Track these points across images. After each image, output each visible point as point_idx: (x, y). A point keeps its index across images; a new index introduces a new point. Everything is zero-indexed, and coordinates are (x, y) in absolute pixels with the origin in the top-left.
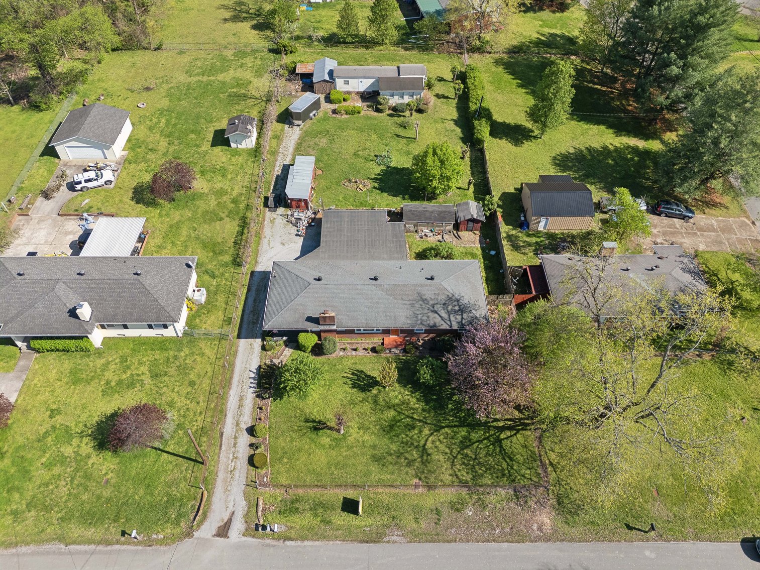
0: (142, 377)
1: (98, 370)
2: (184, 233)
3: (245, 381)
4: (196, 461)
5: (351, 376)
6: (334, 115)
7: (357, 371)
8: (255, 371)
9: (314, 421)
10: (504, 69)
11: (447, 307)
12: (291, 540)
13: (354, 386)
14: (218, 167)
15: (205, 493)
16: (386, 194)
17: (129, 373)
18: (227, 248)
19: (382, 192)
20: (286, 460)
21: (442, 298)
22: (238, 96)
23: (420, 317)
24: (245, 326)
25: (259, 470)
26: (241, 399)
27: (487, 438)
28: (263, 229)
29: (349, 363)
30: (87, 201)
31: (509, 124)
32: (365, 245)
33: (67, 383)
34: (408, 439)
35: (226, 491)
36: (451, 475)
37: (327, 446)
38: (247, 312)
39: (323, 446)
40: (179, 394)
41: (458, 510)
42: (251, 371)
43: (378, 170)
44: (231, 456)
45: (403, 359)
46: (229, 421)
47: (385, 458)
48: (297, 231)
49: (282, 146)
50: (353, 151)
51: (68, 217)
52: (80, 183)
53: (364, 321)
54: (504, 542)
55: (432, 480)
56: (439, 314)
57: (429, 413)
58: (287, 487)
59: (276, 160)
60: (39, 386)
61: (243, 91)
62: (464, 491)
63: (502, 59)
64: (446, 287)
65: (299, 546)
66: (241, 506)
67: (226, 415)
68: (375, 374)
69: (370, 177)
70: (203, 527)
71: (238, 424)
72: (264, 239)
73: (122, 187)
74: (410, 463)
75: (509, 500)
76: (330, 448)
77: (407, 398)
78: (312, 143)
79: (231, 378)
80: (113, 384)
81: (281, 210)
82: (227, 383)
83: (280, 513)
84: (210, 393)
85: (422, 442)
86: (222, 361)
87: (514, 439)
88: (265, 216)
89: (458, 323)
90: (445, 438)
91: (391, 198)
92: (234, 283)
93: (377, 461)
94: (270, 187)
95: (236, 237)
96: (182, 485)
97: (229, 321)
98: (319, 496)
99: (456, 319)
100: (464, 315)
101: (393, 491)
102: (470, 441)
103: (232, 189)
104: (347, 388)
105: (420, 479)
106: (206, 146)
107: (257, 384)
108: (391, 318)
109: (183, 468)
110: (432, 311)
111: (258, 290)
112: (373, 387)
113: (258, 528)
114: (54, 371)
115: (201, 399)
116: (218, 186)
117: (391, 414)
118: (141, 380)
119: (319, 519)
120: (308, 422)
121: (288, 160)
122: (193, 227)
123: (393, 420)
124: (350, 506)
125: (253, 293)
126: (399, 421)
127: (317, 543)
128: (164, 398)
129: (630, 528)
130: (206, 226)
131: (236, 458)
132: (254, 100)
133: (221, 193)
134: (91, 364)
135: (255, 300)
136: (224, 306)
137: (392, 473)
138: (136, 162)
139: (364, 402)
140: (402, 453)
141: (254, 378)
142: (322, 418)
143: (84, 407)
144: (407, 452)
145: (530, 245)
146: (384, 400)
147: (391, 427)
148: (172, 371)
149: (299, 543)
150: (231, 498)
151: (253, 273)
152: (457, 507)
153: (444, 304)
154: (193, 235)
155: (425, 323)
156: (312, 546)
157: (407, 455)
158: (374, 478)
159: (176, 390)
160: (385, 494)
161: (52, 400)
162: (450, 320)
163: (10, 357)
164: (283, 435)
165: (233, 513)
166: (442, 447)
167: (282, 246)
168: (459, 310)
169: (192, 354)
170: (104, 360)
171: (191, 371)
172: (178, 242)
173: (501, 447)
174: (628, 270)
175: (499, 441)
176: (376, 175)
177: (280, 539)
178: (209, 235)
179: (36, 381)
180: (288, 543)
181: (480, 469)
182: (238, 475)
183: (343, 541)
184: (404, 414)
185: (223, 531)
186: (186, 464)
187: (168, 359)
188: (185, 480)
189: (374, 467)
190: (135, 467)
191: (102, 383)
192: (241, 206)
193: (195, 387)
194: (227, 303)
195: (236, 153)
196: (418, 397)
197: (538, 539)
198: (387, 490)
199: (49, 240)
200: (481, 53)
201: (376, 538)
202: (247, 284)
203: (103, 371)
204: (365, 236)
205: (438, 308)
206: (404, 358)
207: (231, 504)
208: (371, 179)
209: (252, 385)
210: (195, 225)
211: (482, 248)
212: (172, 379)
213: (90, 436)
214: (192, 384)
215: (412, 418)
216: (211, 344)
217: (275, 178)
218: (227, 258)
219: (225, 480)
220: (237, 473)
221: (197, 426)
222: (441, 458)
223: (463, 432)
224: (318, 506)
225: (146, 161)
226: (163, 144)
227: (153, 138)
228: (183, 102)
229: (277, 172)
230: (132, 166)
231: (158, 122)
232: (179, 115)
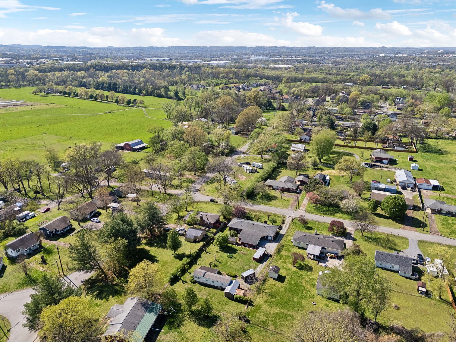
6: (237, 276)
19: (237, 249)
49: (261, 270)
50: (239, 262)
59: (264, 266)
61: (269, 298)
72: (274, 249)
103: (281, 262)
106: (288, 277)
116: (285, 265)
121: (261, 265)
133: (285, 263)
138: (313, 279)
151: (279, 243)
201: (267, 212)
202: (281, 241)
225: (309, 278)
226: (304, 283)
227: (308, 286)
228: (296, 300)
229: (265, 263)
230: (314, 278)
231: (306, 293)
232: (297, 294)
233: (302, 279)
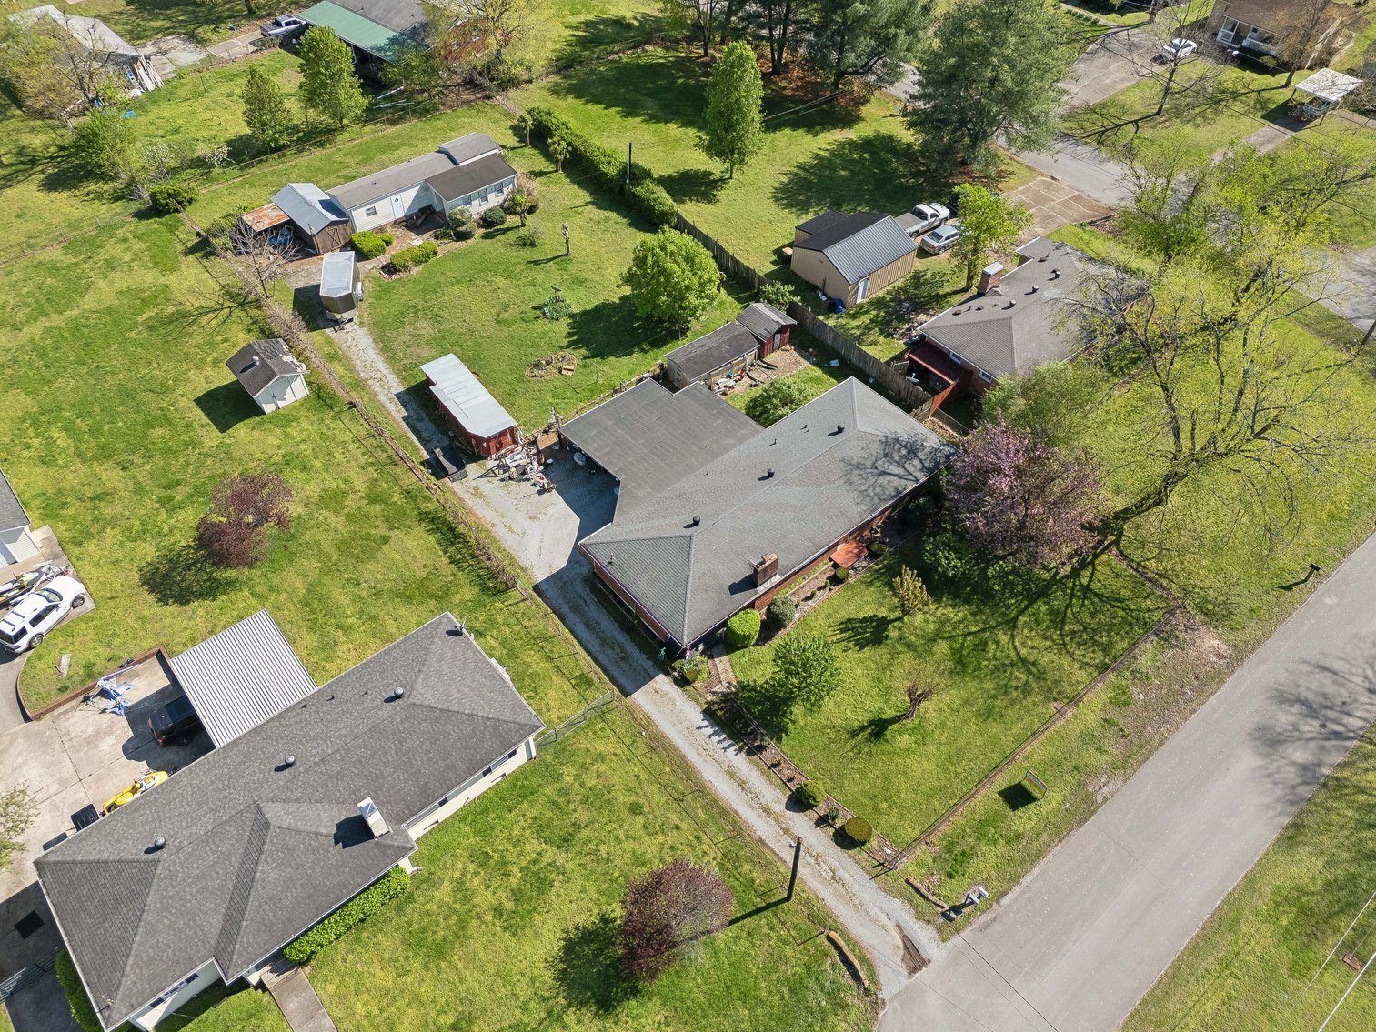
0: (545, 860)
1: (457, 906)
2: (344, 600)
3: (707, 747)
4: (769, 906)
5: (843, 635)
6: (395, 277)
7: (842, 623)
8: (706, 723)
9: (863, 728)
10: (577, 98)
11: (892, 458)
12: (1005, 893)
13: (862, 645)
14: (277, 459)
15: (833, 934)
16: (612, 359)
17: (515, 870)
18: (450, 579)
19: (603, 358)
20: (885, 805)
21: (876, 449)
22: (172, 321)
23: (870, 491)
24: (616, 673)
25: (868, 845)
26: (731, 774)
27: (1072, 596)
28: (476, 515)
29: (820, 621)
30: (65, 661)
31: (670, 176)
32: (684, 442)
33: (426, 967)
34: (994, 662)
35: (857, 907)
36: (1081, 668)
37: (914, 746)
38: (596, 649)
39: (908, 751)
40: (634, 839)
41: (1126, 704)
42: (700, 728)
43: (562, 327)
44: (812, 861)
45: (880, 569)
46: (749, 815)
47: (994, 707)
48: (534, 485)
49: (358, 368)
51: (56, 713)
52: (23, 632)
53: (808, 543)
54: (1208, 698)
55: (1069, 690)
56: (890, 474)
57: (982, 612)
58: (924, 837)
59: (375, 395)
60: (376, 1011)
61: (172, 308)
62: (1112, 676)
63: (556, 84)
64: (868, 430)
65: (1022, 893)
66: (901, 910)
67: (737, 813)
68: (868, 611)
69: (562, 345)
70: (882, 979)
71: (767, 811)
72: (495, 529)
73: (114, 595)
74: (1026, 690)
75: (1161, 650)
76: (919, 745)
77: (939, 613)
78: (406, 338)
79: (683, 758)
80: (509, 906)
81: (472, 469)
82: (685, 770)
83: (951, 876)
84: (679, 801)
85: (1013, 654)
86: (642, 746)
87: (1098, 575)
88: (454, 493)
89: (921, 470)
90: (1031, 630)
91: (624, 360)
92: (526, 623)
93: (988, 717)
94: (412, 442)
95: (445, 553)
96: (789, 951)
97: (584, 682)
98: (970, 816)
99: (915, 466)
100: (919, 454)
101: (1043, 738)
102: (1058, 612)
103: (346, 481)
104: (855, 655)
105: (1055, 700)
106: (211, 436)
107: (730, 737)
108: (838, 517)
109: (765, 930)
110: (880, 475)
111: (575, 609)
112: (885, 629)
113: (952, 916)
114: (376, 968)
115: (674, 819)
116: (313, 490)
117: (943, 647)
118: (549, 864)
119: (1002, 842)
120: (857, 735)
121: (396, 385)
122: (349, 580)
123: (954, 652)
124: (1018, 797)
125: (572, 618)
126: (962, 647)
127: (1036, 871)
128: (618, 862)
129: (1289, 588)
130: (371, 566)
131: (818, 856)
132: (212, 315)
133: (332, 498)
134: (432, 907)
135: (587, 625)
136: (549, 665)
137: (1020, 718)
138: (89, 536)
139: (896, 656)
140: (1006, 685)
141: (715, 733)
142: (869, 716)
143: (505, 977)
144: (1009, 680)
145: (867, 329)
146: (917, 636)
147: (960, 662)
148: (582, 815)
149: (1017, 889)
150: (874, 911)
151: (536, 588)
152: (1121, 701)
153: (886, 455)
154: (364, 594)
155: (884, 497)
156: (1035, 880)
157: (1014, 683)
158: (1007, 742)
159: (622, 837)
160: (1038, 751)
161: (433, 1014)
162: (910, 474)
163: (250, 1016)
164: (843, 776)
165: (899, 926)
166: (1039, 643)
167: (535, 523)
168: (909, 452)
169: (584, 767)
170: (446, 883)
171: (613, 793)
172: (350, 621)
173: (1096, 595)
174: (1035, 290)
175: (1086, 589)
176: (566, 337)
177: (991, 905)
178: (393, 576)
179: (360, 1009)
180: (1006, 901)
181: (1102, 637)
182: (846, 875)
183: (1060, 841)
184: (958, 636)
185: (914, 959)
186: (761, 921)
187: (555, 803)
188: (785, 942)
189: (994, 728)
190: (694, 988)
191: (489, 918)
192: (395, 499)
193: (645, 809)
194: (550, 659)
195: (285, 419)
196: (950, 602)
197: (1231, 668)
198: (1036, 743)
199: (66, 775)
200: (517, 87)
201: (1084, 808)
202: (550, 610)
203: (466, 899)
204: (667, 431)
205: (883, 464)
206: (880, 566)
207: (883, 918)
208: (567, 347)
209: (726, 744)
210: (346, 576)
211: (815, 364)
212: (597, 826)
213: (569, 1006)
214: (635, 809)
215: (970, 633)
216: (595, 733)
217: (403, 424)
218: (469, 593)
219: (838, 895)
220: (841, 873)
221: (714, 859)
222: (1051, 656)
223: (1041, 608)
224: (983, 827)
225: (111, 522)
226: (110, 476)
227: (75, 476)
228: (60, 383)
229: (397, 412)
230: (91, 547)
231: (50, 442)
232: (82, 409)
233: (139, 489)
